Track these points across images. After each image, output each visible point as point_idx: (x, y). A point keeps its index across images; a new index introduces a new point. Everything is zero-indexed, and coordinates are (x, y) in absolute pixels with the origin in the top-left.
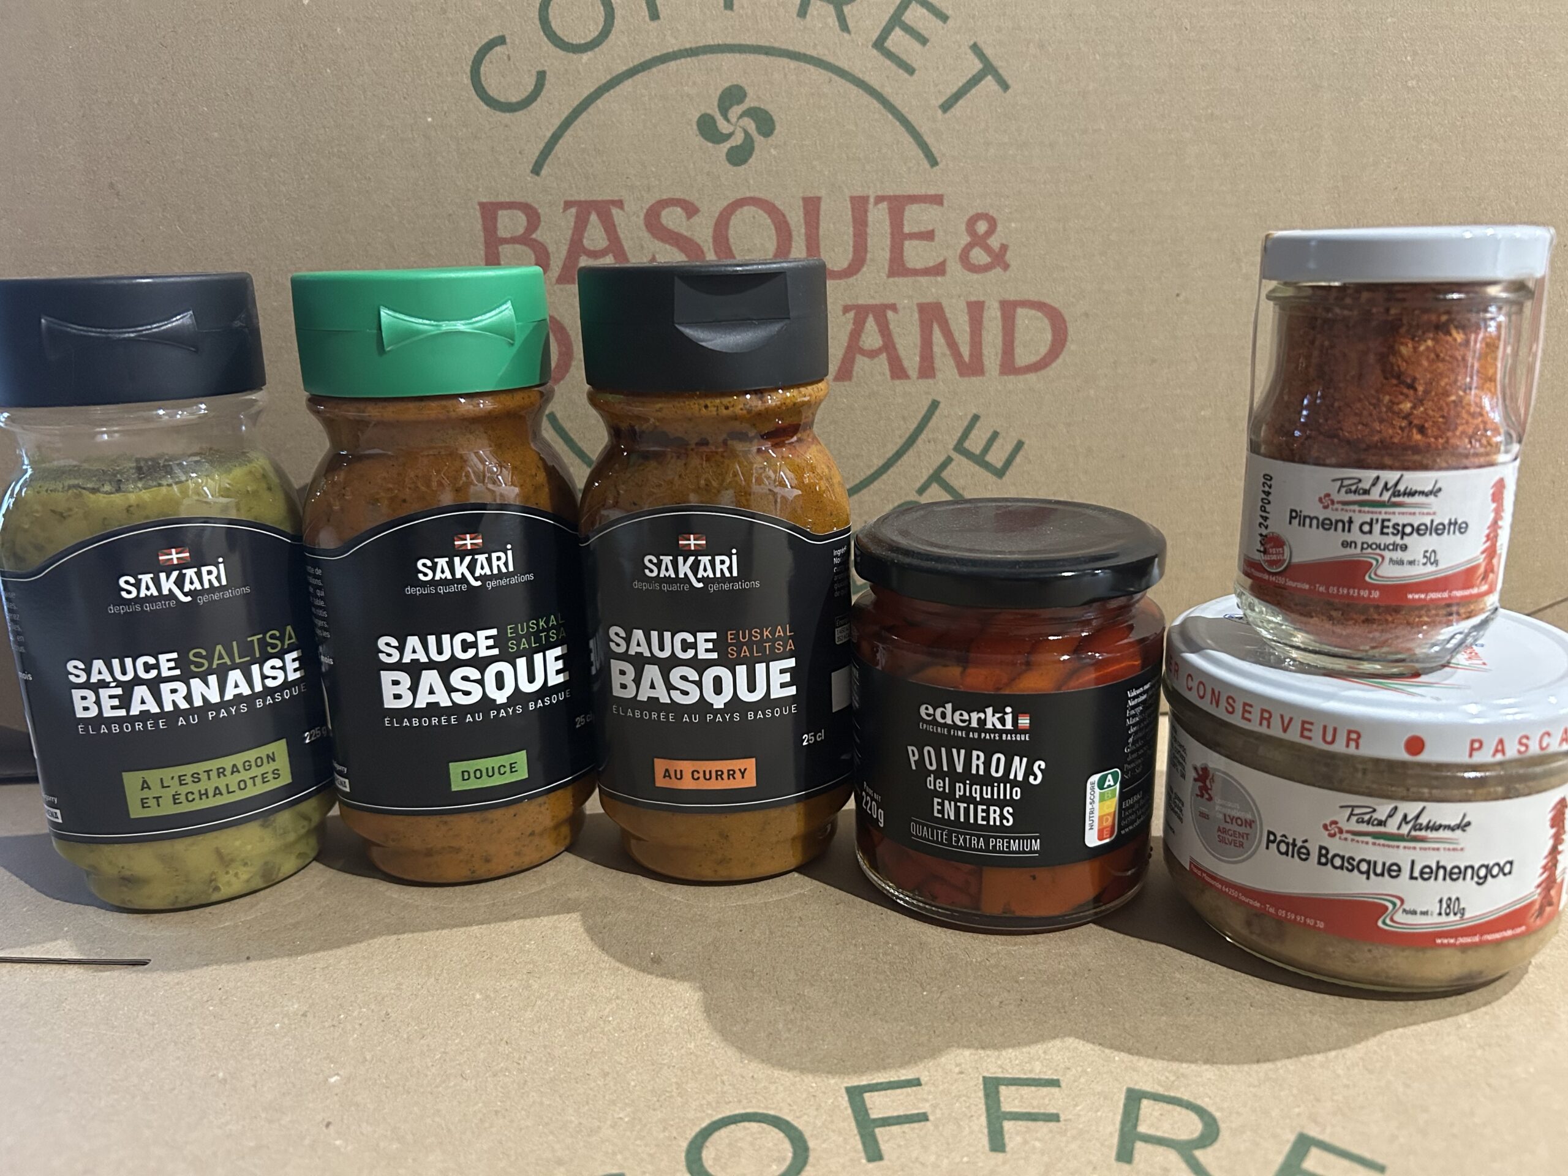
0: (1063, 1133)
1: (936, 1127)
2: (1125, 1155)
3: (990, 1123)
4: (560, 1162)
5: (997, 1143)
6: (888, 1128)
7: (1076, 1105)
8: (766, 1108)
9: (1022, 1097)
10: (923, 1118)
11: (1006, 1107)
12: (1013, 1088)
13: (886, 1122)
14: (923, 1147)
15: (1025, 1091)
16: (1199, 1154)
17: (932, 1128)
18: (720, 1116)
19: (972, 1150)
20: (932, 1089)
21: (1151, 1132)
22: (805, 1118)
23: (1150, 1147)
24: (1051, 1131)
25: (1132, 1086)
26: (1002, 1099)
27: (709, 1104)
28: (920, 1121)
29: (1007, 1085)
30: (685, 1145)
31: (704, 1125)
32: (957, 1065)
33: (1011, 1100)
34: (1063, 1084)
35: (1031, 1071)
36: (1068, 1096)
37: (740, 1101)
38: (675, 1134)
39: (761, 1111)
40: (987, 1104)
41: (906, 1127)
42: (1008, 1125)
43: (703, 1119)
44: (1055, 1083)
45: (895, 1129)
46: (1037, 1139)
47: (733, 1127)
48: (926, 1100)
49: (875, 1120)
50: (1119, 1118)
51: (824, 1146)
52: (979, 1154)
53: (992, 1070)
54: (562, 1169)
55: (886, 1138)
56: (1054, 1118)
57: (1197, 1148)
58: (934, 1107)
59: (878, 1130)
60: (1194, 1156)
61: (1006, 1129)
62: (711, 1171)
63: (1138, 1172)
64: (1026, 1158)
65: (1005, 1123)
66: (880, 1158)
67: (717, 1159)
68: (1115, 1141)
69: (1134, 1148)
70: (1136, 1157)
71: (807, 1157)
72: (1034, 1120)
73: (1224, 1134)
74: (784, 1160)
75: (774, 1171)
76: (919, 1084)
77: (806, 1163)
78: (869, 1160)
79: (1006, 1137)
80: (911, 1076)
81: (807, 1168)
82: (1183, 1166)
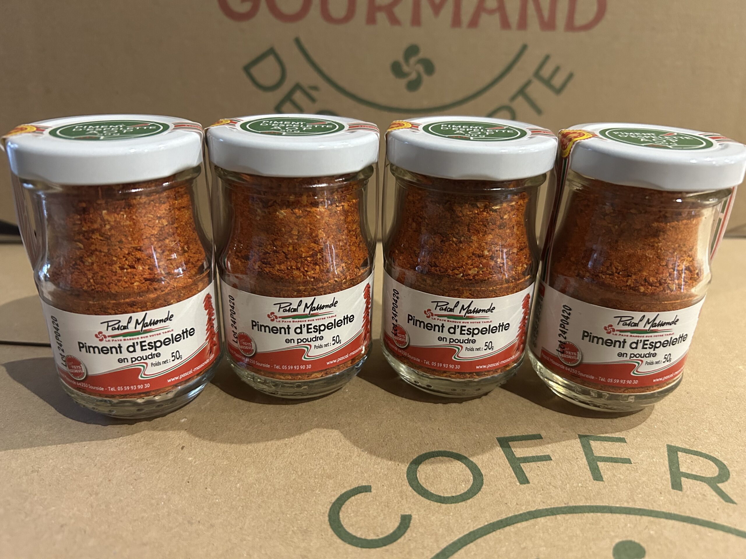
0: (636, 471)
1: (557, 464)
2: (677, 485)
3: (589, 464)
4: (329, 477)
5: (597, 476)
6: (528, 464)
7: (639, 454)
8: (452, 448)
9: (605, 448)
10: (548, 458)
11: (597, 454)
12: (599, 443)
13: (526, 460)
14: (553, 476)
15: (607, 444)
17: (555, 465)
18: (424, 452)
19: (582, 479)
20: (550, 441)
21: (689, 472)
23: (690, 481)
24: (628, 469)
25: (669, 443)
26: (593, 448)
27: (415, 444)
28: (547, 460)
29: (594, 440)
30: (405, 469)
31: (415, 457)
32: (562, 427)
33: (599, 449)
34: (628, 441)
36: (632, 448)
37: (434, 444)
39: (448, 450)
40: (584, 451)
41: (539, 463)
42: (601, 464)
43: (413, 453)
44: (624, 441)
45: (532, 464)
46: (620, 474)
47: (433, 459)
48: (548, 448)
49: (519, 459)
50: (667, 462)
51: (492, 473)
52: (588, 482)
53: (584, 431)
54: (331, 481)
55: (528, 470)
56: (627, 461)
57: (719, 482)
58: (553, 452)
59: (522, 465)
60: (718, 487)
61: (600, 467)
62: (424, 486)
63: (688, 496)
64: (617, 485)
65: (599, 463)
66: (528, 482)
67: (427, 479)
68: (669, 476)
69: (681, 481)
70: (684, 487)
71: (483, 480)
72: (616, 462)
73: (733, 474)
74: (469, 481)
75: (464, 488)
76: (541, 438)
77: (482, 484)
78: (521, 483)
79: (602, 472)
80: (535, 433)
81: (484, 487)
82: (714, 493)
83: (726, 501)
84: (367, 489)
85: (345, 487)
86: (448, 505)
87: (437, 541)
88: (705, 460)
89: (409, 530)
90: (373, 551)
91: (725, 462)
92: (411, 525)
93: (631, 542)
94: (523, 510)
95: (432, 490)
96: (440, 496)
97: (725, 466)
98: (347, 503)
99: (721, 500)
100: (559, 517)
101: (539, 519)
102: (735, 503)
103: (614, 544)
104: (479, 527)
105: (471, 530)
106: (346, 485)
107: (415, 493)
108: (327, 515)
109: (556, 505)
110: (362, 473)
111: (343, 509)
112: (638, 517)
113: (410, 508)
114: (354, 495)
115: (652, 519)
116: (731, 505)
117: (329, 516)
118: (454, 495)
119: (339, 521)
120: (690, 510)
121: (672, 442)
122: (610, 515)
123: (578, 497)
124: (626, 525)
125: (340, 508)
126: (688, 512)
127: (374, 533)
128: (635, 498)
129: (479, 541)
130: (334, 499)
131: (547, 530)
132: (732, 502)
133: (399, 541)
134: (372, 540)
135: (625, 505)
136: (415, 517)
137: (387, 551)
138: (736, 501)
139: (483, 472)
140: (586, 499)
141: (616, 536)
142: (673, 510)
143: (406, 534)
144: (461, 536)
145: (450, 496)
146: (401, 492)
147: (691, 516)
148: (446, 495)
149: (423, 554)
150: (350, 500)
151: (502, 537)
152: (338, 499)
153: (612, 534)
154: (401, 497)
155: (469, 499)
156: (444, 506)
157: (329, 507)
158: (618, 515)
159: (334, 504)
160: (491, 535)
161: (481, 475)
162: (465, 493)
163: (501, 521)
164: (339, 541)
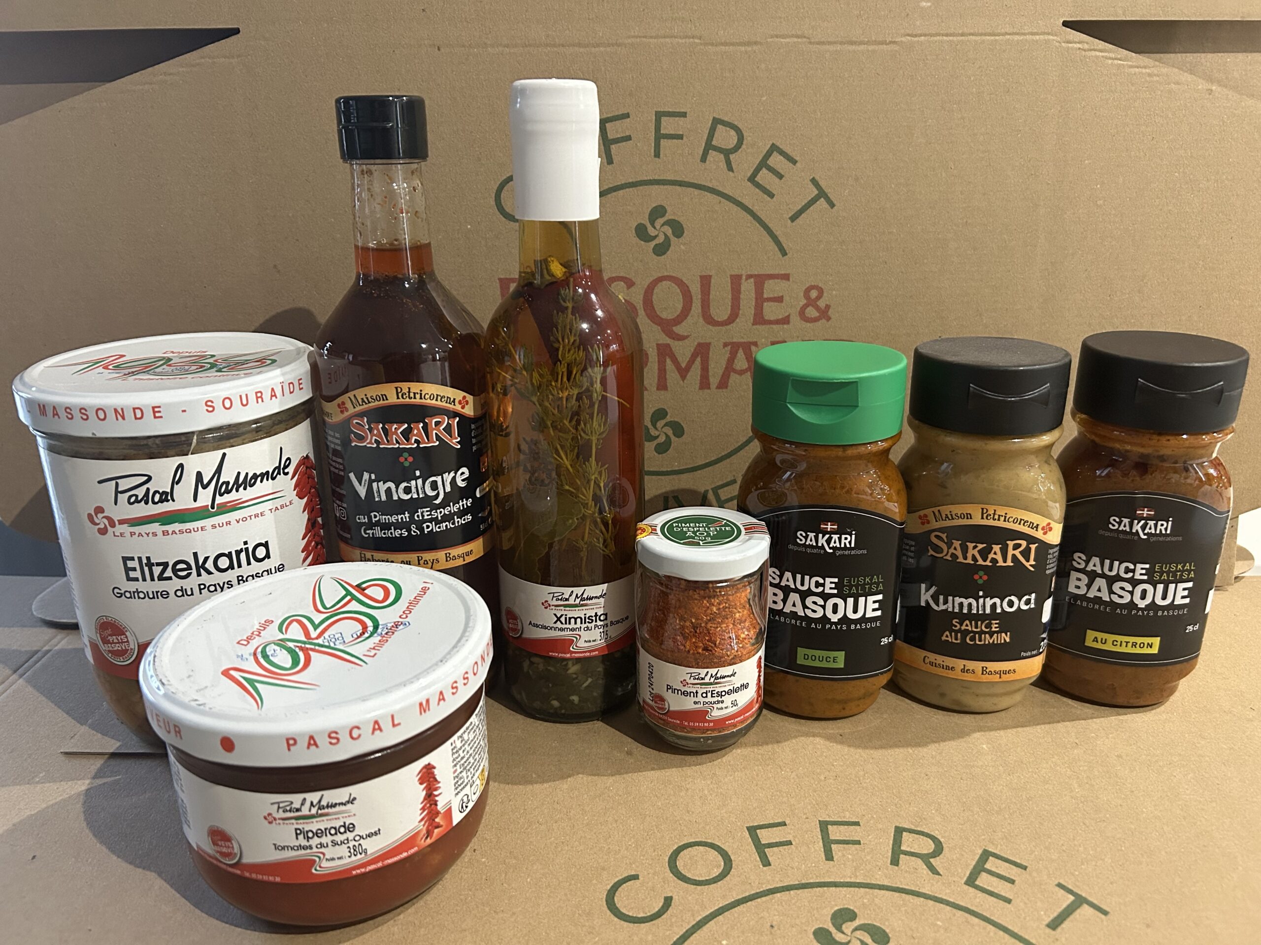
1: (797, 848)
2: (895, 862)
4: (603, 869)
5: (829, 856)
8: (706, 838)
10: (789, 843)
11: (832, 837)
12: (835, 827)
13: (770, 845)
14: (791, 859)
15: (842, 828)
16: (932, 860)
19: (816, 860)
20: (793, 827)
21: (908, 849)
22: (727, 844)
23: (907, 857)
24: (856, 850)
25: (897, 825)
27: (675, 837)
28: (788, 845)
29: (832, 825)
30: (667, 859)
31: (675, 848)
32: (805, 814)
33: (835, 833)
34: (861, 824)
35: (844, 817)
36: (864, 831)
37: (691, 835)
38: (660, 853)
41: (781, 848)
42: (834, 847)
43: (674, 845)
44: (857, 824)
45: (775, 849)
46: (849, 854)
47: (690, 849)
48: (790, 833)
49: (764, 844)
50: (891, 842)
51: (740, 858)
53: (824, 816)
54: (605, 872)
55: (771, 854)
56: (858, 843)
57: (931, 858)
58: (794, 837)
59: (766, 850)
60: (930, 862)
61: (833, 849)
62: (683, 872)
63: (902, 870)
64: (844, 864)
65: (832, 845)
66: (770, 865)
67: (685, 866)
68: (890, 854)
69: (899, 858)
70: (901, 862)
71: (732, 865)
72: (847, 844)
73: (946, 850)
74: (720, 866)
75: (716, 872)
76: (785, 825)
77: (731, 868)
78: (764, 866)
79: (834, 853)
80: (780, 821)
81: (732, 870)
82: (925, 867)
83: (933, 874)
84: (635, 877)
85: (617, 877)
86: (703, 887)
87: (693, 915)
88: (925, 838)
89: (670, 908)
90: (643, 925)
91: (942, 840)
92: (672, 904)
93: (847, 909)
94: (765, 887)
95: (689, 875)
96: (695, 880)
97: (941, 842)
98: (620, 889)
99: (930, 873)
100: (792, 892)
101: (775, 895)
102: (941, 875)
103: (833, 911)
104: (727, 903)
105: (721, 905)
106: (618, 874)
107: (676, 879)
108: (604, 900)
109: (792, 883)
110: (630, 864)
111: (617, 894)
112: (857, 889)
113: (671, 891)
114: (625, 883)
115: (867, 890)
116: (937, 876)
117: (606, 901)
118: (707, 878)
119: (615, 904)
120: (900, 881)
121: (900, 823)
122: (834, 888)
123: (810, 876)
124: (846, 896)
125: (614, 894)
126: (899, 883)
127: (644, 912)
128: (858, 874)
129: (726, 913)
130: (609, 887)
131: (781, 903)
132: (938, 874)
133: (663, 917)
134: (642, 918)
135: (848, 880)
136: (675, 898)
137: (654, 924)
138: (941, 873)
139: (732, 858)
140: (817, 876)
141: (836, 905)
142: (886, 882)
143: (668, 912)
144: (712, 911)
145: (704, 879)
146: (663, 878)
147: (901, 886)
148: (701, 879)
149: (682, 925)
150: (622, 886)
151: (745, 910)
152: (612, 887)
153: (833, 903)
154: (664, 882)
155: (719, 881)
156: (699, 888)
157: (605, 894)
158: (841, 889)
159: (609, 891)
160: (736, 909)
161: (731, 860)
162: (717, 877)
163: (745, 898)
164: (616, 919)
